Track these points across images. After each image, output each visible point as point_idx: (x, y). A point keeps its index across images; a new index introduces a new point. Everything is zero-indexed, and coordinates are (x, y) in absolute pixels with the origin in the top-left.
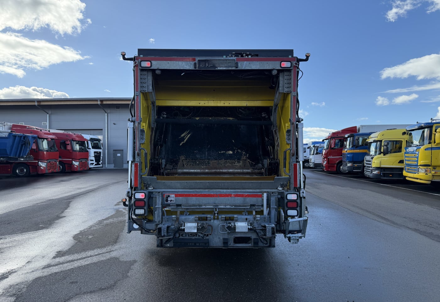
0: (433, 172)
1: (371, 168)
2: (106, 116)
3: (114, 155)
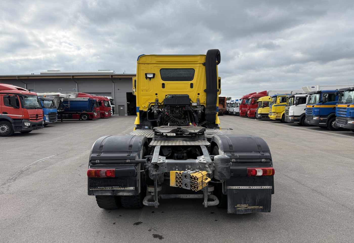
0: (276, 115)
2: (113, 85)
3: (119, 109)
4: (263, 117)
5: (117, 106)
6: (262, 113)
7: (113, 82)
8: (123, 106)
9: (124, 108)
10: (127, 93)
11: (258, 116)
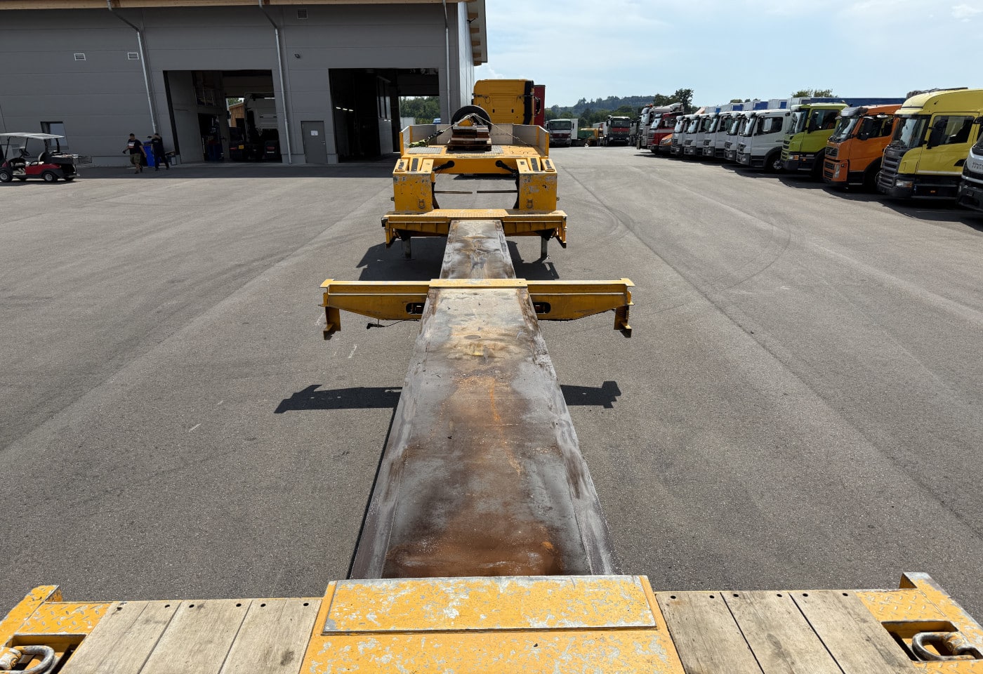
1: (894, 176)
2: (277, 37)
3: (305, 134)
4: (922, 191)
5: (297, 127)
6: (920, 172)
7: (276, 27)
8: (318, 124)
9: (322, 133)
10: (331, 71)
11: (899, 184)
